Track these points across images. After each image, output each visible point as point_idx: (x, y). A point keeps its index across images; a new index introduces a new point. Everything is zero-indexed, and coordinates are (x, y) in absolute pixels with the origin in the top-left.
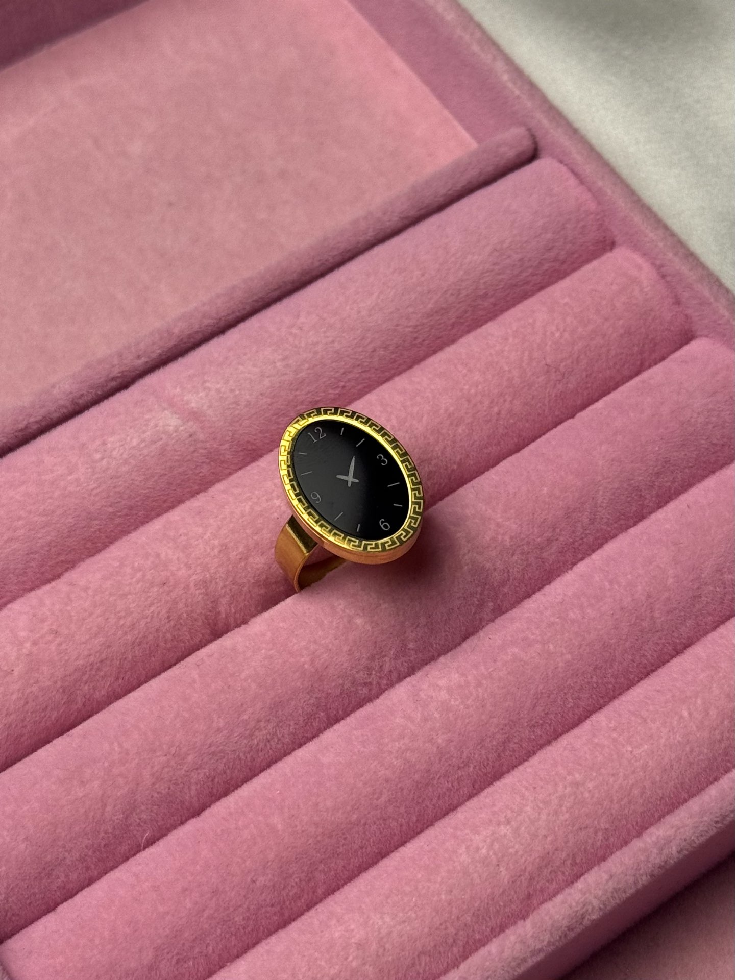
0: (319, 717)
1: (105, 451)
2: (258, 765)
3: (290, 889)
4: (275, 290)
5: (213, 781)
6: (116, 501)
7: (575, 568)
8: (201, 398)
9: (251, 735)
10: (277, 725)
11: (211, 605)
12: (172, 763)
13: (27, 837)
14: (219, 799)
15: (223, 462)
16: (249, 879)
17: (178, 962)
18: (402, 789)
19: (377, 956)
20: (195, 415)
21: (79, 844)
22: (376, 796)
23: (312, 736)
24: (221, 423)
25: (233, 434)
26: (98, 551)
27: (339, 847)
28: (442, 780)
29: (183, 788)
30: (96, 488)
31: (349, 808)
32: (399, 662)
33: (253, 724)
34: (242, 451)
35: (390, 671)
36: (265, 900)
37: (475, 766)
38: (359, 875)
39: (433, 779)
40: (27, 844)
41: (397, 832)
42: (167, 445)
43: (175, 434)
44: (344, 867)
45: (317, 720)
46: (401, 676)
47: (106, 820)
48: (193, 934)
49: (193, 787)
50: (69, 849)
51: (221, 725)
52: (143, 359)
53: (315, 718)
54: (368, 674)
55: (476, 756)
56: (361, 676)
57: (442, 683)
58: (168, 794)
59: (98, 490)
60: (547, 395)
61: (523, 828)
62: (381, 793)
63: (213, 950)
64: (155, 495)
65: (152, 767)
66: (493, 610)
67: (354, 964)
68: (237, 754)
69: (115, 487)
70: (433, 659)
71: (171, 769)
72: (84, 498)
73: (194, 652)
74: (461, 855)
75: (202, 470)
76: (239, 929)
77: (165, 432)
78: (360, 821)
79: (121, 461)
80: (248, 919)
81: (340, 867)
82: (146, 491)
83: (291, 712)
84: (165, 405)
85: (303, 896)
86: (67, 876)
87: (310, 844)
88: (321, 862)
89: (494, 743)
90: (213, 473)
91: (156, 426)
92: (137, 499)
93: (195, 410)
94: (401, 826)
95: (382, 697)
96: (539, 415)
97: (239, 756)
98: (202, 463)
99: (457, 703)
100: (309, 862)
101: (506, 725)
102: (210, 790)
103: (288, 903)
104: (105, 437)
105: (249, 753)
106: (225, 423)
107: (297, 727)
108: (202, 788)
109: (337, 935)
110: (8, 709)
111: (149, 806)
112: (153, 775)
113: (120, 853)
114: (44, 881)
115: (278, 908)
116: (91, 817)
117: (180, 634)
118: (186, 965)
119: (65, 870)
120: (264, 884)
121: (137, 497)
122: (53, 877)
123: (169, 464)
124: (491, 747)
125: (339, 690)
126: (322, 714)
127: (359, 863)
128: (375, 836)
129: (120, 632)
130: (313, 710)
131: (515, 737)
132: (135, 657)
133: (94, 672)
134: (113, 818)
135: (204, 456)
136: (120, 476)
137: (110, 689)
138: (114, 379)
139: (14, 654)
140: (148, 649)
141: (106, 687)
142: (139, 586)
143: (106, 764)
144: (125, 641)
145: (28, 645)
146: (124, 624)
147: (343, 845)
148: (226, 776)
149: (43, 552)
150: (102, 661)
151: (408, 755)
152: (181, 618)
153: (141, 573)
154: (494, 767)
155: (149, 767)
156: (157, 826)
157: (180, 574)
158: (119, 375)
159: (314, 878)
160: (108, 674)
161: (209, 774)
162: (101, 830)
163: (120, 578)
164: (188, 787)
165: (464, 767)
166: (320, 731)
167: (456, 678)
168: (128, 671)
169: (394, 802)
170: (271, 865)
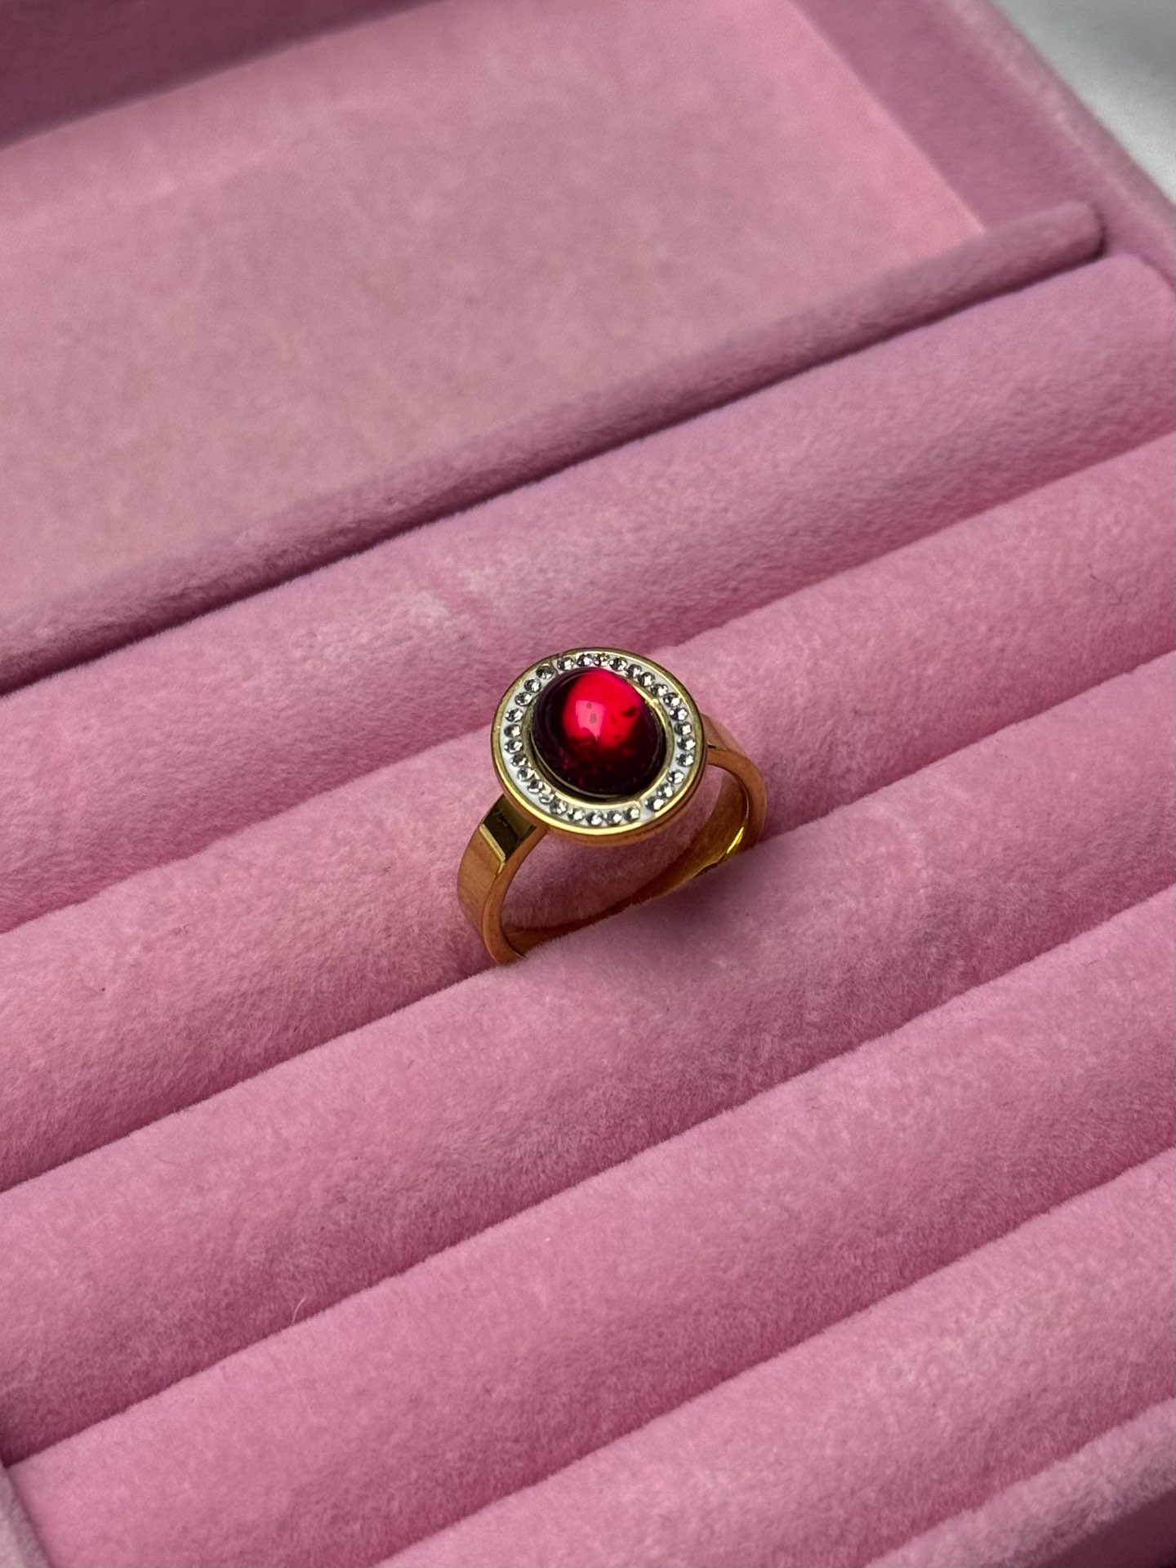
0: (635, 1126)
1: (312, 647)
2: (517, 1198)
3: (551, 1411)
5: (433, 1214)
6: (321, 734)
7: (1115, 918)
8: (488, 578)
9: (510, 1142)
10: (560, 1129)
12: (365, 1174)
13: (90, 1274)
14: (439, 1249)
16: (478, 1386)
17: (334, 1520)
18: (772, 1258)
19: (699, 1543)
20: (474, 605)
21: (181, 1297)
22: (722, 1265)
23: (619, 1158)
24: (518, 623)
25: (536, 645)
26: (278, 812)
27: (647, 1349)
28: (845, 1251)
29: (379, 1220)
30: (290, 707)
31: (671, 1280)
32: (788, 1045)
33: (516, 1121)
35: (771, 1060)
36: (504, 1429)
37: (908, 1234)
38: (679, 1406)
39: (829, 1247)
40: (89, 1286)
41: (754, 1337)
42: (420, 648)
43: (435, 633)
44: (653, 1387)
45: (632, 1129)
46: (790, 1072)
47: (236, 1261)
48: (366, 1474)
49: (398, 1222)
50: (163, 1303)
51: (460, 1117)
52: (397, 504)
53: (628, 1127)
54: (730, 1059)
56: (717, 1061)
57: (862, 1083)
58: (352, 1227)
59: (290, 712)
60: (1088, 629)
61: (986, 1345)
62: (733, 1260)
63: (400, 1508)
64: (389, 733)
65: (328, 1177)
66: (964, 975)
67: (655, 1553)
68: (483, 1171)
69: (321, 710)
70: (849, 1047)
71: (361, 1184)
72: (265, 722)
73: (425, 995)
74: (868, 1380)
75: (475, 700)
76: (450, 1476)
77: (419, 628)
78: (690, 1306)
79: (337, 667)
80: (470, 1458)
81: (647, 1386)
82: (373, 724)
83: (586, 1109)
84: (424, 582)
85: (574, 1429)
86: (154, 1353)
87: (595, 1337)
88: (612, 1371)
89: (946, 1196)
91: (405, 614)
92: (356, 736)
93: (475, 596)
94: (764, 1326)
95: (749, 1102)
96: (1072, 662)
97: (485, 1177)
98: (478, 687)
99: (886, 1118)
100: (590, 1369)
101: (969, 1167)
102: (427, 1230)
103: (544, 1440)
104: (315, 625)
105: (504, 1172)
106: (524, 623)
107: (595, 1137)
108: (413, 1227)
109: (627, 1498)
111: (315, 1246)
112: (328, 1190)
113: (254, 1326)
114: (111, 1356)
115: (526, 1446)
116: (208, 1252)
117: (404, 962)
118: (348, 1530)
119: (151, 1343)
120: (506, 1399)
121: (357, 732)
122: (129, 1352)
123: (417, 684)
124: (938, 1203)
125: (677, 1080)
126: (641, 1121)
127: (680, 1383)
128: (715, 1337)
129: (300, 945)
130: (626, 1111)
131: (985, 1190)
132: (322, 992)
133: (245, 1010)
134: (248, 1259)
135: (482, 676)
136: (332, 693)
137: (271, 1045)
138: (342, 532)
139: (110, 962)
140: (345, 982)
141: (265, 1039)
142: (341, 869)
143: (247, 1162)
144: (307, 962)
145: (135, 949)
146: (308, 932)
147: (655, 1346)
148: (459, 1209)
149: (184, 806)
150: (261, 992)
151: (788, 1198)
152: (409, 934)
153: (348, 848)
154: (939, 1241)
155: (322, 1176)
156: (324, 1284)
157: (415, 856)
158: (353, 526)
159: (597, 1399)
160: (272, 1016)
161: (428, 1202)
162: (226, 1277)
163: (309, 853)
164: (389, 1219)
165: (887, 1233)
166: (634, 1151)
167: (886, 1076)
168: (306, 1016)
169: (754, 1280)
170: (522, 1364)
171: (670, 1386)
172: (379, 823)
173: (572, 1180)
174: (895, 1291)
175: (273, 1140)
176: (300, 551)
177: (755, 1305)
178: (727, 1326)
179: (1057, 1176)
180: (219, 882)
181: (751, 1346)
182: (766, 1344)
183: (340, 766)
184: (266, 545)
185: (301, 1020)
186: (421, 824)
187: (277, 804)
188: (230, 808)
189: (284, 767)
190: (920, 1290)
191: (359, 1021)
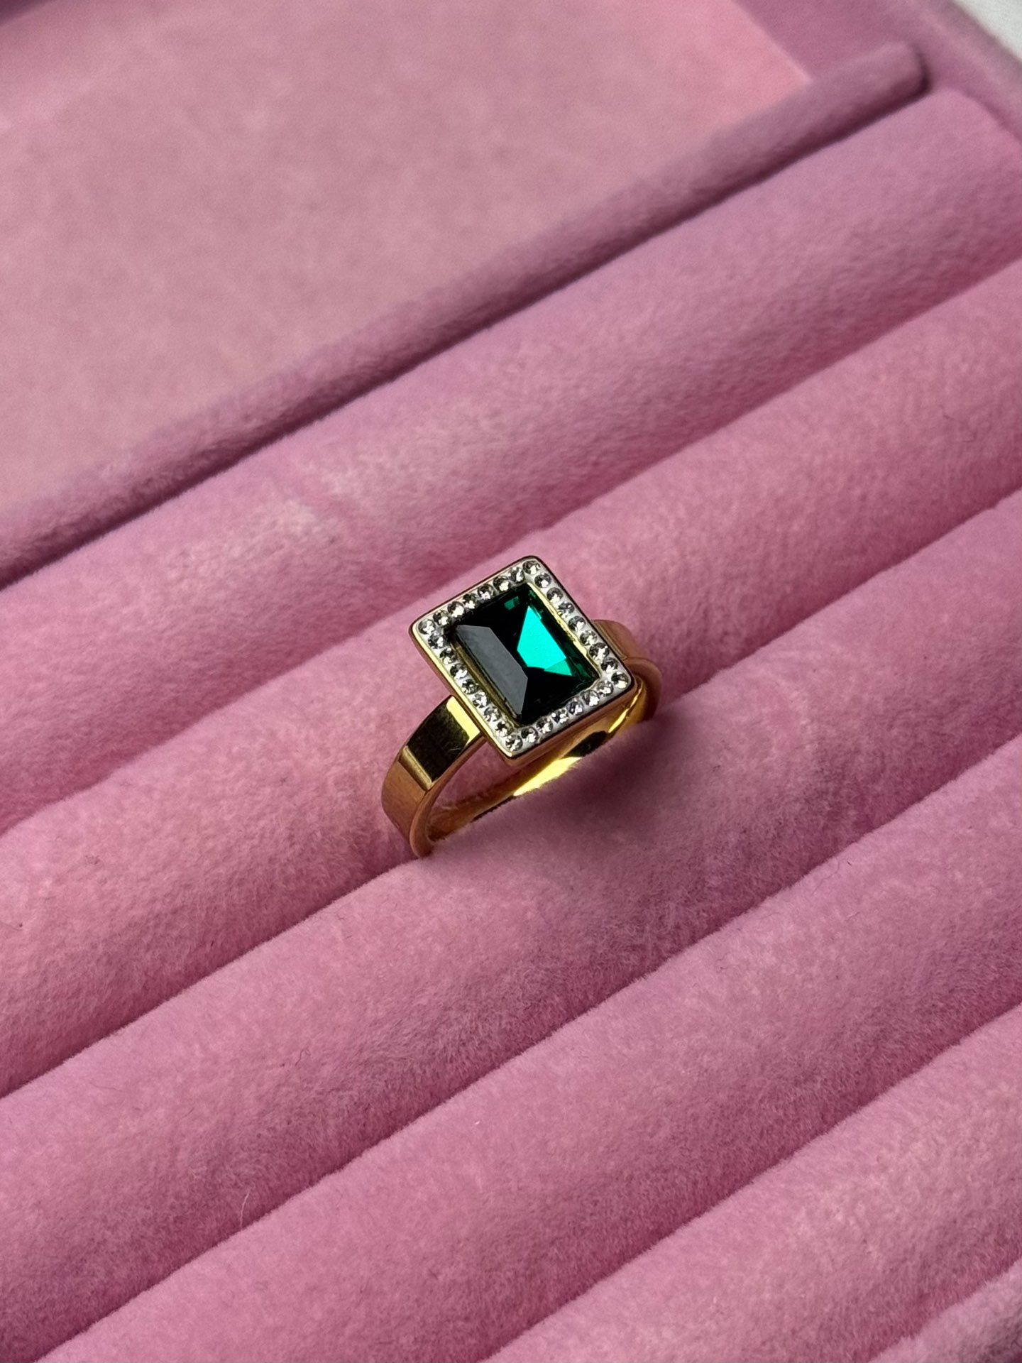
0: (552, 1005)
1: (186, 566)
2: (444, 1086)
3: (498, 1289)
4: (479, 309)
5: (365, 1111)
6: (204, 650)
8: (351, 480)
9: (433, 1033)
10: (479, 1017)
11: (364, 818)
12: (295, 1079)
13: (40, 1202)
14: (374, 1142)
15: (388, 588)
16: (425, 1271)
18: (695, 1118)
20: (340, 508)
21: (130, 1215)
22: (649, 1130)
23: (539, 1037)
24: (385, 521)
25: (405, 540)
26: (172, 734)
27: (584, 1219)
28: (766, 1105)
29: (313, 1123)
30: (171, 627)
31: (601, 1149)
32: (693, 910)
33: (434, 1014)
34: (420, 570)
35: (678, 927)
36: (453, 1309)
37: (825, 1080)
39: (751, 1101)
40: (39, 1215)
41: (686, 1195)
42: (292, 557)
43: (305, 540)
44: (594, 1254)
45: (550, 1009)
46: (697, 935)
47: (179, 1176)
49: (331, 1122)
50: (113, 1224)
51: (381, 1014)
52: (255, 421)
53: (545, 1007)
54: (638, 930)
55: (826, 1063)
56: (625, 933)
57: (767, 939)
58: (287, 1132)
59: (171, 633)
61: (909, 1178)
62: (658, 1125)
64: (272, 642)
65: (259, 1085)
66: (856, 823)
68: (410, 1064)
69: (201, 627)
70: (751, 904)
71: (291, 1089)
72: (148, 645)
73: (335, 898)
74: (799, 1224)
75: (352, 601)
78: (621, 1172)
79: (213, 583)
81: (587, 1254)
82: (258, 634)
83: (503, 993)
84: (289, 491)
86: (109, 1273)
87: (533, 1212)
88: (552, 1243)
89: (858, 1040)
90: (372, 607)
91: (274, 525)
92: (241, 648)
94: (695, 1183)
95: (662, 969)
97: (411, 1070)
98: (353, 588)
99: (793, 970)
100: (531, 1243)
101: (878, 1009)
102: (361, 1126)
104: (187, 545)
105: (429, 1063)
106: (391, 520)
107: (513, 1020)
108: (346, 1124)
110: (12, 990)
111: (253, 1153)
112: (260, 1098)
113: (203, 1236)
114: (69, 1279)
116: (151, 1169)
117: (311, 868)
119: (105, 1263)
120: (452, 1281)
121: (240, 645)
122: (86, 1273)
124: (852, 1047)
125: (588, 956)
126: (557, 999)
127: (620, 1247)
128: (649, 1199)
129: (207, 862)
130: (541, 992)
131: (897, 1030)
132: (234, 906)
133: (160, 931)
134: (190, 1173)
135: (356, 576)
136: (211, 609)
137: (190, 962)
138: (204, 454)
139: (24, 898)
140: (255, 893)
141: (184, 957)
142: (240, 784)
143: (180, 1079)
144: (216, 878)
145: (48, 883)
146: (213, 849)
147: (592, 1214)
148: (389, 1103)
149: (80, 735)
150: (175, 912)
151: (706, 1058)
152: (312, 840)
153: (244, 763)
154: (857, 1083)
155: (253, 1086)
156: (267, 1188)
157: (310, 764)
158: (214, 447)
159: (541, 1271)
160: (187, 933)
161: (359, 1099)
162: (170, 1193)
163: (207, 771)
164: (323, 1120)
165: (805, 1081)
166: (554, 1028)
167: (789, 929)
168: (221, 931)
169: (680, 1141)
170: (465, 1245)
171: (610, 1251)
172: (273, 734)
173: (497, 1064)
174: (817, 1135)
175: (203, 1056)
176: (165, 477)
177: (684, 1165)
178: (660, 1188)
179: (965, 1008)
180: (123, 810)
181: (684, 1205)
182: (699, 1200)
183: (228, 679)
184: (131, 476)
185: (217, 933)
186: (312, 732)
187: (170, 723)
188: (124, 732)
189: (172, 686)
190: (842, 1133)
191: (273, 929)
